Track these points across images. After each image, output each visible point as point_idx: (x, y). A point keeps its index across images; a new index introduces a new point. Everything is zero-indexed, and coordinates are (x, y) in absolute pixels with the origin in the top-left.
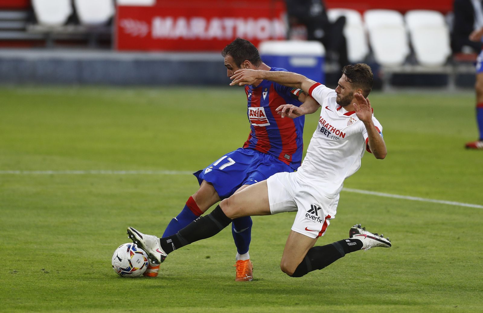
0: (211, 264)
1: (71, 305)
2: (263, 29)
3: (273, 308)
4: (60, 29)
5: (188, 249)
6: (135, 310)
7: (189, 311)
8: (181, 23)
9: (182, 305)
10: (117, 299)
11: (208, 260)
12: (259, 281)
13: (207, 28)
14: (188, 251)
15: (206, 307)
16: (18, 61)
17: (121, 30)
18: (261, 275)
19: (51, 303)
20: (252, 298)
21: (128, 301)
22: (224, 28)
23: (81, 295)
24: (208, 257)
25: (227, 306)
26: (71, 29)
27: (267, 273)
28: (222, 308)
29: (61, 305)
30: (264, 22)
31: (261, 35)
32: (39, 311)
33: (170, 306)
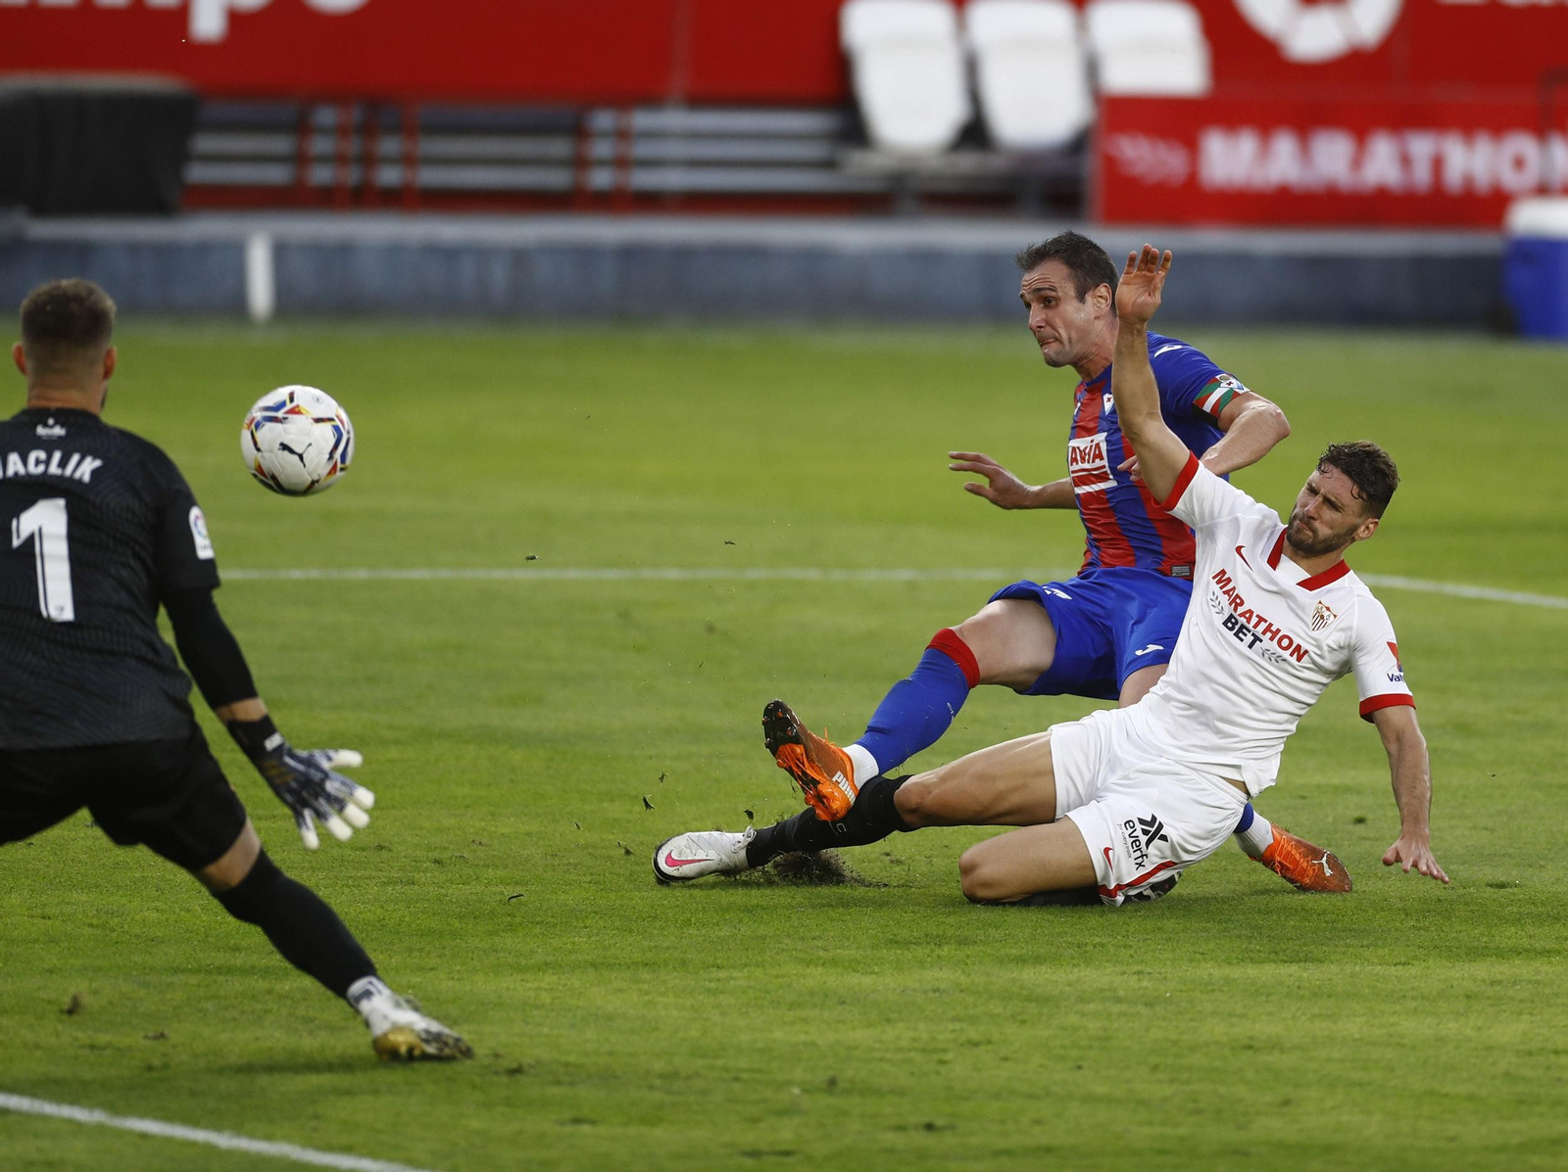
0: (1369, 839)
1: (968, 957)
2: (1519, 163)
3: (1546, 967)
4: (937, 164)
5: (1304, 798)
6: (1148, 970)
7: (1305, 975)
8: (1285, 146)
9: (1284, 958)
10: (1097, 940)
11: (1360, 829)
12: (1509, 890)
13: (1357, 162)
14: (1302, 801)
15: (1356, 964)
16: (814, 257)
17: (1111, 164)
18: (1514, 873)
19: (908, 949)
20: (1485, 939)
21: (1131, 946)
22: (1406, 161)
23: (997, 928)
24: (1360, 821)
25: (1415, 962)
26: (969, 162)
27: (1530, 866)
28: (1399, 967)
29: (939, 957)
30: (1523, 144)
31: (1510, 179)
32: (877, 973)
33: (1252, 959)
